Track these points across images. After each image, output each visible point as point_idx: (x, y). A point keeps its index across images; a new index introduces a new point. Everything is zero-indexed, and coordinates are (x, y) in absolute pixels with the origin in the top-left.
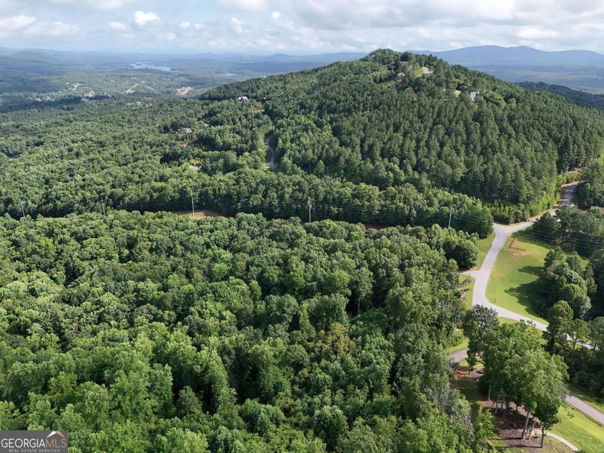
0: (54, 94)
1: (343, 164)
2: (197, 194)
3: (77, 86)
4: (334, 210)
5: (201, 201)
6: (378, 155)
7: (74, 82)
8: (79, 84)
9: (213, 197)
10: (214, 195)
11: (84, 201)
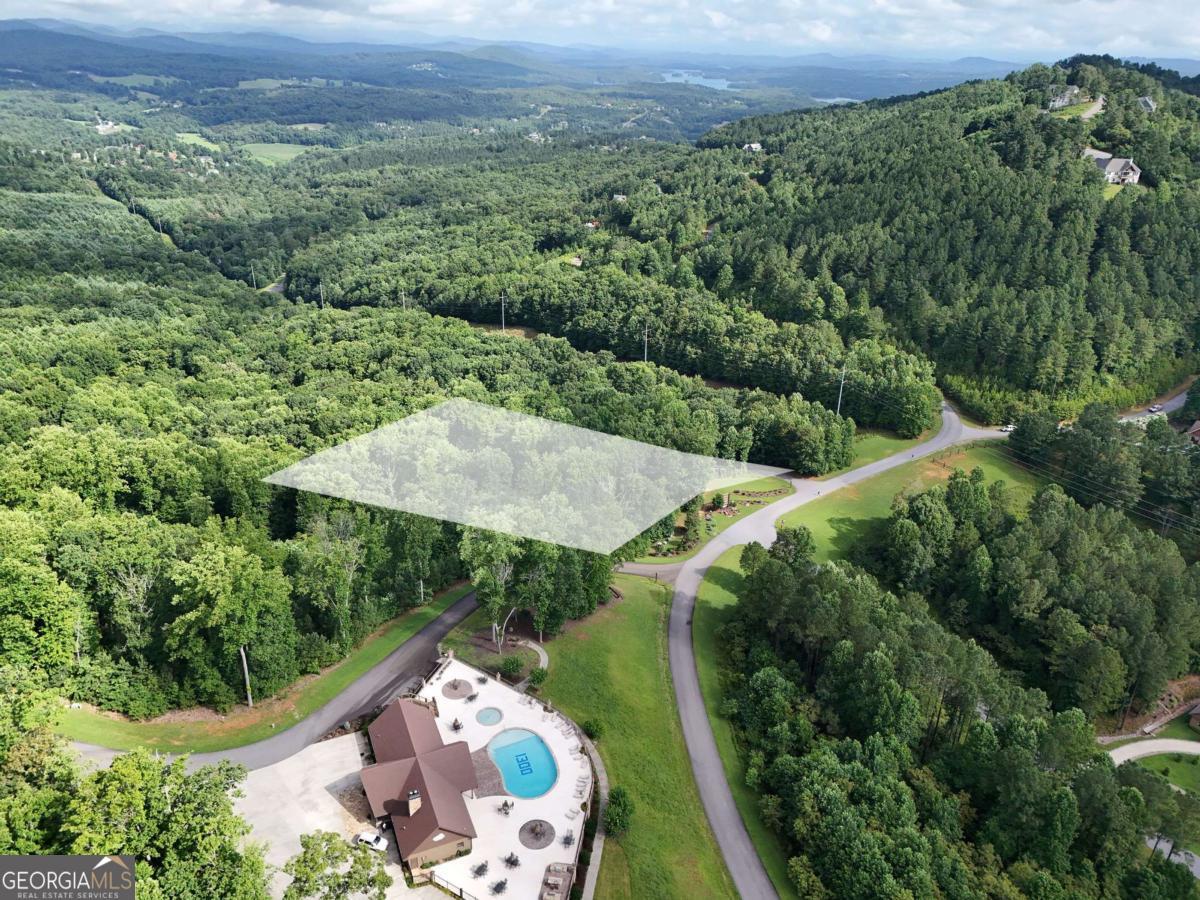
0: (503, 122)
1: (759, 276)
2: (521, 298)
3: (546, 111)
4: (691, 350)
5: (523, 310)
6: (825, 266)
7: (545, 103)
8: (549, 108)
9: (538, 307)
10: (541, 304)
11: (394, 293)
